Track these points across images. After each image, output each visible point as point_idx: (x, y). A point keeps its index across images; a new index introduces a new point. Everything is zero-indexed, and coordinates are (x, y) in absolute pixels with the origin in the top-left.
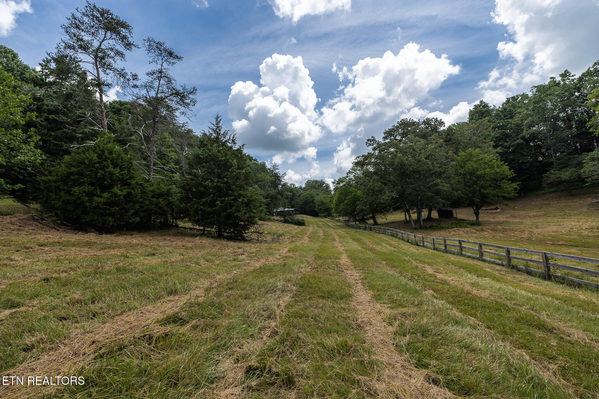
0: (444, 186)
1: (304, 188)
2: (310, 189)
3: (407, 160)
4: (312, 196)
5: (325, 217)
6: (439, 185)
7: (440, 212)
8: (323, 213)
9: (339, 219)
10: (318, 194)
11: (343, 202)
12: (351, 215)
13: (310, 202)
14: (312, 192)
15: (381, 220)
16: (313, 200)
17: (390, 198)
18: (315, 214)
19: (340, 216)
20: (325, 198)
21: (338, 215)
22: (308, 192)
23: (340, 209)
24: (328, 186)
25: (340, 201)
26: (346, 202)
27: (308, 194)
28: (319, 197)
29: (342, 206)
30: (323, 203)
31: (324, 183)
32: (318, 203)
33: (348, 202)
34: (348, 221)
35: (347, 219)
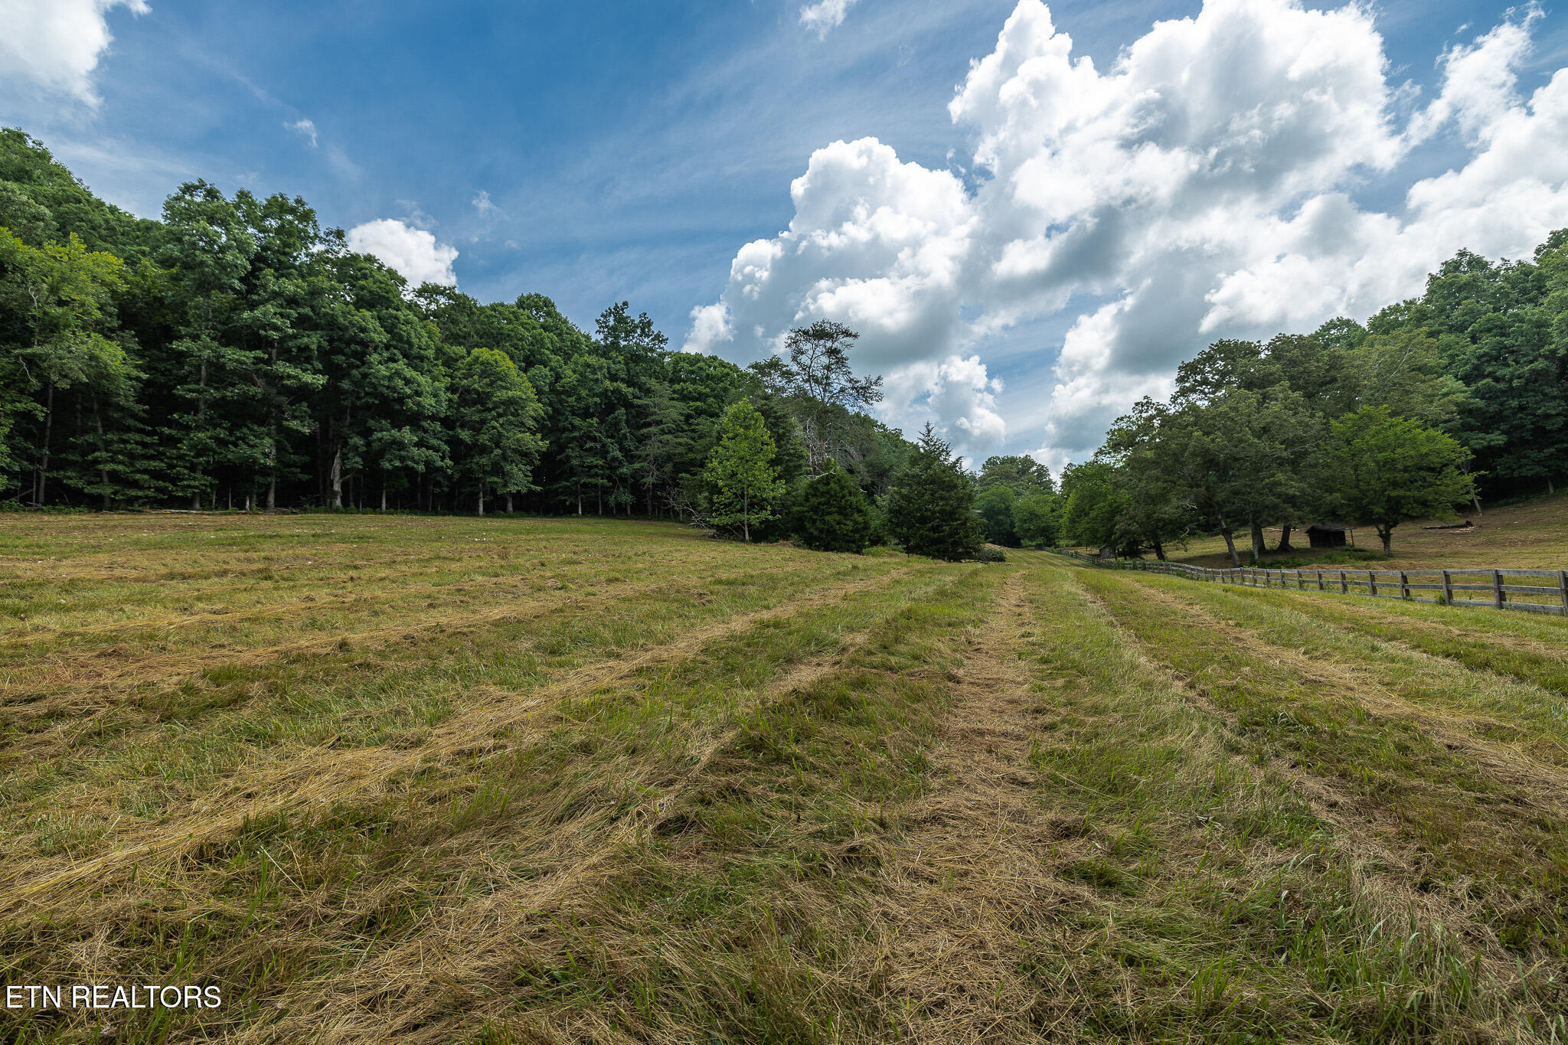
0: (1292, 487)
1: (982, 479)
2: (997, 480)
3: (1213, 440)
4: (1003, 498)
5: (1039, 547)
6: (1281, 485)
7: (1313, 533)
8: (1032, 538)
9: (1076, 553)
10: (1019, 494)
11: (1086, 515)
12: (1105, 542)
13: (999, 512)
14: (1003, 488)
15: (1172, 552)
16: (1007, 508)
17: (1180, 510)
18: (1013, 542)
19: (1079, 545)
20: (1037, 502)
21: (1073, 542)
22: (993, 489)
23: (1080, 530)
24: (1042, 471)
25: (1080, 513)
26: (1093, 514)
27: (993, 494)
28: (1023, 501)
29: (1083, 525)
30: (1033, 516)
31: (1033, 463)
32: (1020, 515)
33: (1097, 516)
34: (1098, 556)
35: (1096, 551)
